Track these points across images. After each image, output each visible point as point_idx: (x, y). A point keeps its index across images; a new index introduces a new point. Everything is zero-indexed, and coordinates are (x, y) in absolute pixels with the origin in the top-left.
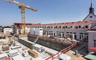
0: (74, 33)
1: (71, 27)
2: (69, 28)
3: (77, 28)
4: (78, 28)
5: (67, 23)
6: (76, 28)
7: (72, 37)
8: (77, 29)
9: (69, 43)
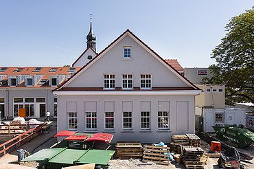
0: (38, 100)
1: (30, 82)
2: (23, 85)
3: (46, 84)
4: (50, 84)
5: (20, 69)
6: (44, 85)
7: (33, 114)
8: (46, 88)
9: (17, 131)
